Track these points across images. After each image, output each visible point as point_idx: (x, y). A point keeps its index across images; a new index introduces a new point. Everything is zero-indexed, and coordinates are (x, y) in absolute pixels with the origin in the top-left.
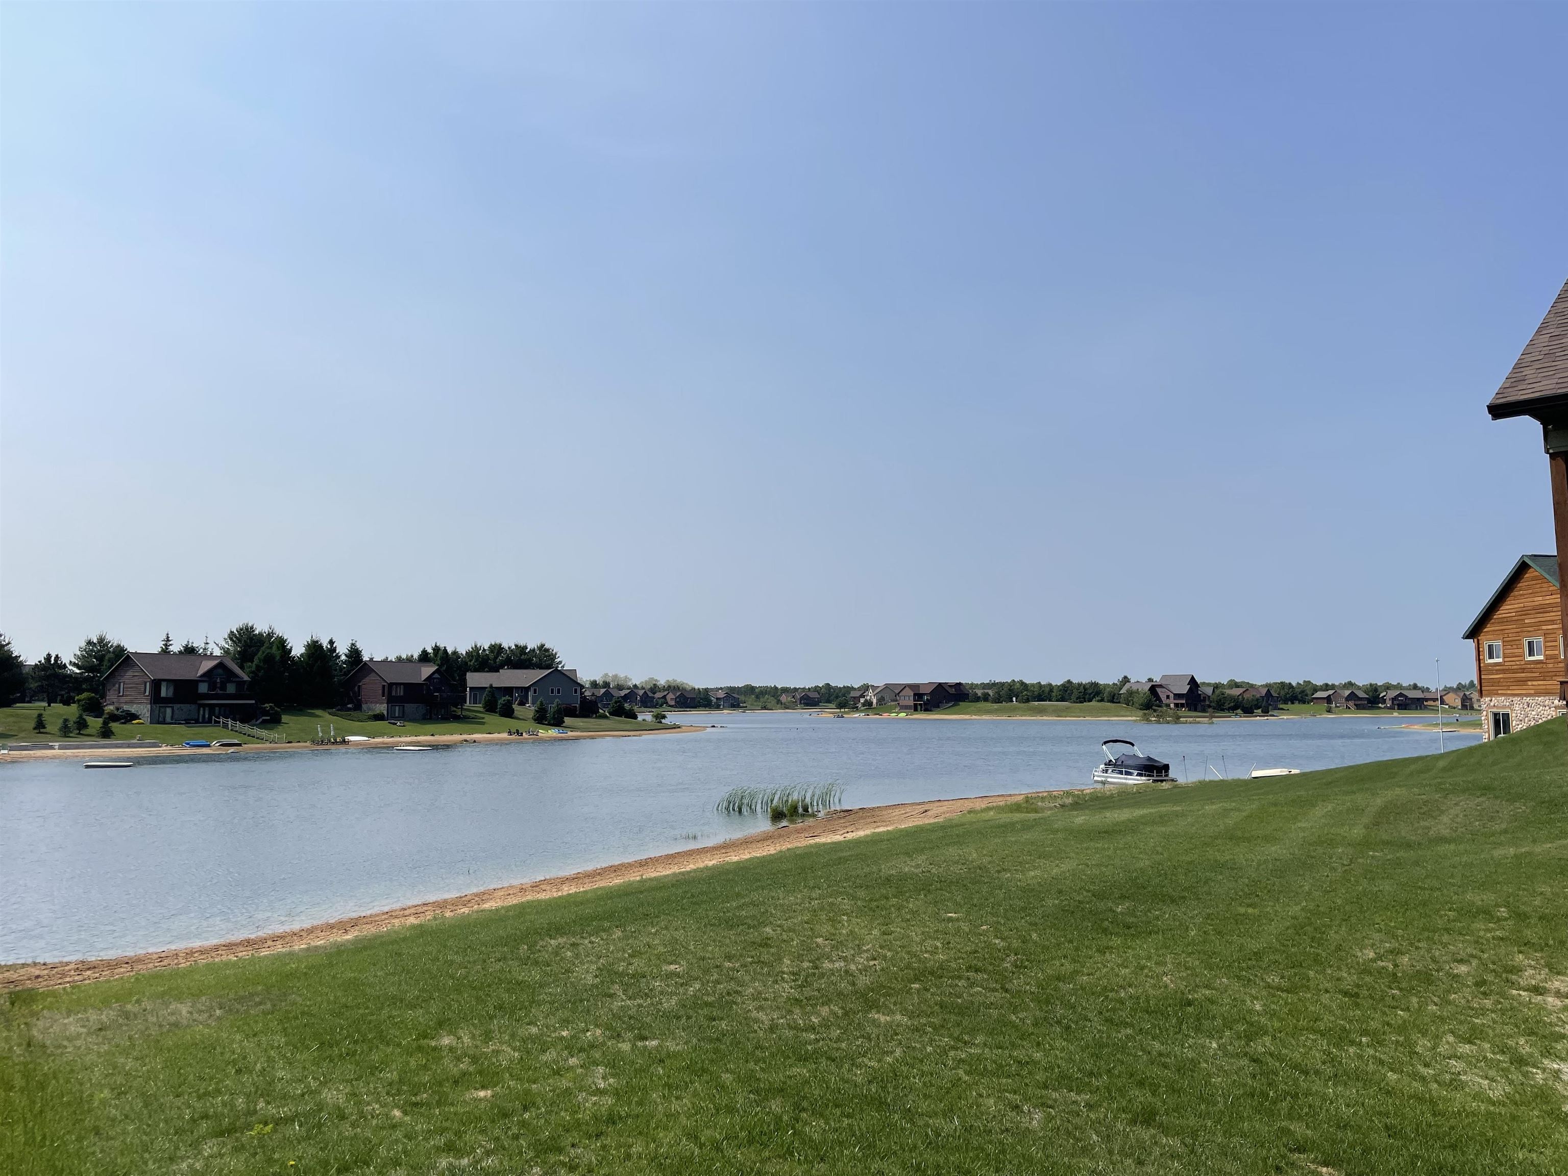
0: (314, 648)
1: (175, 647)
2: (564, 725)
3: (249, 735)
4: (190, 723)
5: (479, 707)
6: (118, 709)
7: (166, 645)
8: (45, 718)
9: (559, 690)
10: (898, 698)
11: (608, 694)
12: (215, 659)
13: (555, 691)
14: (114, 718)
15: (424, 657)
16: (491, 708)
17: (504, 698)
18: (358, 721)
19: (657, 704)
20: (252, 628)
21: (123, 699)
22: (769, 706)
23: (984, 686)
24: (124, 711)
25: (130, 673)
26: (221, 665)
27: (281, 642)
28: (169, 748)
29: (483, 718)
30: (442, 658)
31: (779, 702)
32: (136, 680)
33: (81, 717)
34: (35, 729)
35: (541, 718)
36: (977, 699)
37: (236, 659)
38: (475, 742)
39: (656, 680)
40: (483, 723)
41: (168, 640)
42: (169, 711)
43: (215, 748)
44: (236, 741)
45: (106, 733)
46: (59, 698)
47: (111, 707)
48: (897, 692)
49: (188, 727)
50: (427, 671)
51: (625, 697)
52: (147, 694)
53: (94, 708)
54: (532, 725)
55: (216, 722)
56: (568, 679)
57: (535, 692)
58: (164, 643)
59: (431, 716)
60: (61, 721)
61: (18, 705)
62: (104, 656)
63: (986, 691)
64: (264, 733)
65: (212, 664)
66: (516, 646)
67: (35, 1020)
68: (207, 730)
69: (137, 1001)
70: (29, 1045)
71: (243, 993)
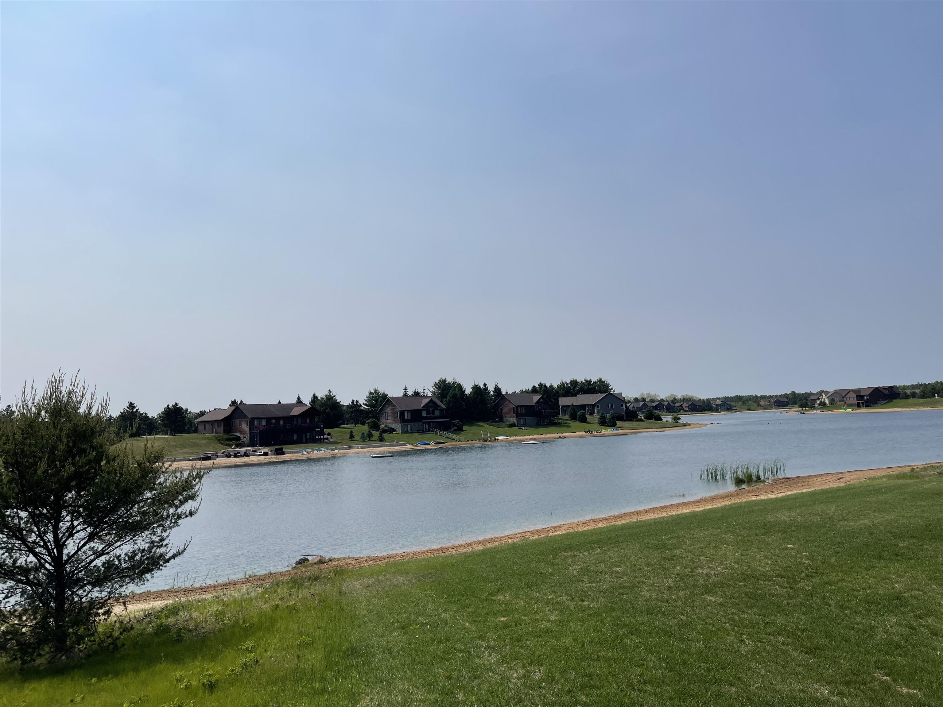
0: (476, 388)
1: (410, 393)
2: (617, 426)
3: (448, 438)
4: (420, 432)
5: (567, 417)
6: (386, 426)
7: (405, 392)
8: (354, 433)
9: (612, 405)
10: (845, 399)
11: (645, 405)
12: (429, 398)
13: (610, 406)
14: (385, 431)
15: (534, 390)
16: (573, 417)
17: (580, 412)
18: (502, 428)
19: (677, 410)
20: (445, 380)
21: (388, 421)
22: (752, 408)
23: (914, 387)
24: (389, 427)
25: (390, 408)
26: (431, 401)
27: (460, 386)
28: (410, 446)
29: (570, 424)
30: (544, 391)
31: (759, 405)
32: (393, 411)
33: (369, 431)
34: (350, 438)
35: (603, 422)
36: (907, 397)
37: (439, 397)
38: (565, 437)
39: (675, 395)
40: (570, 427)
41: (406, 389)
42: (409, 426)
43: (432, 446)
44: (442, 441)
45: (382, 439)
46: (360, 422)
47: (383, 426)
48: (844, 395)
49: (419, 434)
50: (536, 398)
51: (656, 408)
52: (399, 418)
53: (375, 426)
54: (597, 427)
55: (432, 431)
56: (618, 399)
57: (598, 407)
58: (404, 390)
59: (540, 423)
60: (361, 434)
61: (342, 426)
62: (378, 399)
63: (914, 390)
64: (455, 436)
65: (427, 400)
66: (585, 380)
67: (343, 582)
68: (428, 436)
69: (384, 575)
70: (340, 592)
71: (426, 573)
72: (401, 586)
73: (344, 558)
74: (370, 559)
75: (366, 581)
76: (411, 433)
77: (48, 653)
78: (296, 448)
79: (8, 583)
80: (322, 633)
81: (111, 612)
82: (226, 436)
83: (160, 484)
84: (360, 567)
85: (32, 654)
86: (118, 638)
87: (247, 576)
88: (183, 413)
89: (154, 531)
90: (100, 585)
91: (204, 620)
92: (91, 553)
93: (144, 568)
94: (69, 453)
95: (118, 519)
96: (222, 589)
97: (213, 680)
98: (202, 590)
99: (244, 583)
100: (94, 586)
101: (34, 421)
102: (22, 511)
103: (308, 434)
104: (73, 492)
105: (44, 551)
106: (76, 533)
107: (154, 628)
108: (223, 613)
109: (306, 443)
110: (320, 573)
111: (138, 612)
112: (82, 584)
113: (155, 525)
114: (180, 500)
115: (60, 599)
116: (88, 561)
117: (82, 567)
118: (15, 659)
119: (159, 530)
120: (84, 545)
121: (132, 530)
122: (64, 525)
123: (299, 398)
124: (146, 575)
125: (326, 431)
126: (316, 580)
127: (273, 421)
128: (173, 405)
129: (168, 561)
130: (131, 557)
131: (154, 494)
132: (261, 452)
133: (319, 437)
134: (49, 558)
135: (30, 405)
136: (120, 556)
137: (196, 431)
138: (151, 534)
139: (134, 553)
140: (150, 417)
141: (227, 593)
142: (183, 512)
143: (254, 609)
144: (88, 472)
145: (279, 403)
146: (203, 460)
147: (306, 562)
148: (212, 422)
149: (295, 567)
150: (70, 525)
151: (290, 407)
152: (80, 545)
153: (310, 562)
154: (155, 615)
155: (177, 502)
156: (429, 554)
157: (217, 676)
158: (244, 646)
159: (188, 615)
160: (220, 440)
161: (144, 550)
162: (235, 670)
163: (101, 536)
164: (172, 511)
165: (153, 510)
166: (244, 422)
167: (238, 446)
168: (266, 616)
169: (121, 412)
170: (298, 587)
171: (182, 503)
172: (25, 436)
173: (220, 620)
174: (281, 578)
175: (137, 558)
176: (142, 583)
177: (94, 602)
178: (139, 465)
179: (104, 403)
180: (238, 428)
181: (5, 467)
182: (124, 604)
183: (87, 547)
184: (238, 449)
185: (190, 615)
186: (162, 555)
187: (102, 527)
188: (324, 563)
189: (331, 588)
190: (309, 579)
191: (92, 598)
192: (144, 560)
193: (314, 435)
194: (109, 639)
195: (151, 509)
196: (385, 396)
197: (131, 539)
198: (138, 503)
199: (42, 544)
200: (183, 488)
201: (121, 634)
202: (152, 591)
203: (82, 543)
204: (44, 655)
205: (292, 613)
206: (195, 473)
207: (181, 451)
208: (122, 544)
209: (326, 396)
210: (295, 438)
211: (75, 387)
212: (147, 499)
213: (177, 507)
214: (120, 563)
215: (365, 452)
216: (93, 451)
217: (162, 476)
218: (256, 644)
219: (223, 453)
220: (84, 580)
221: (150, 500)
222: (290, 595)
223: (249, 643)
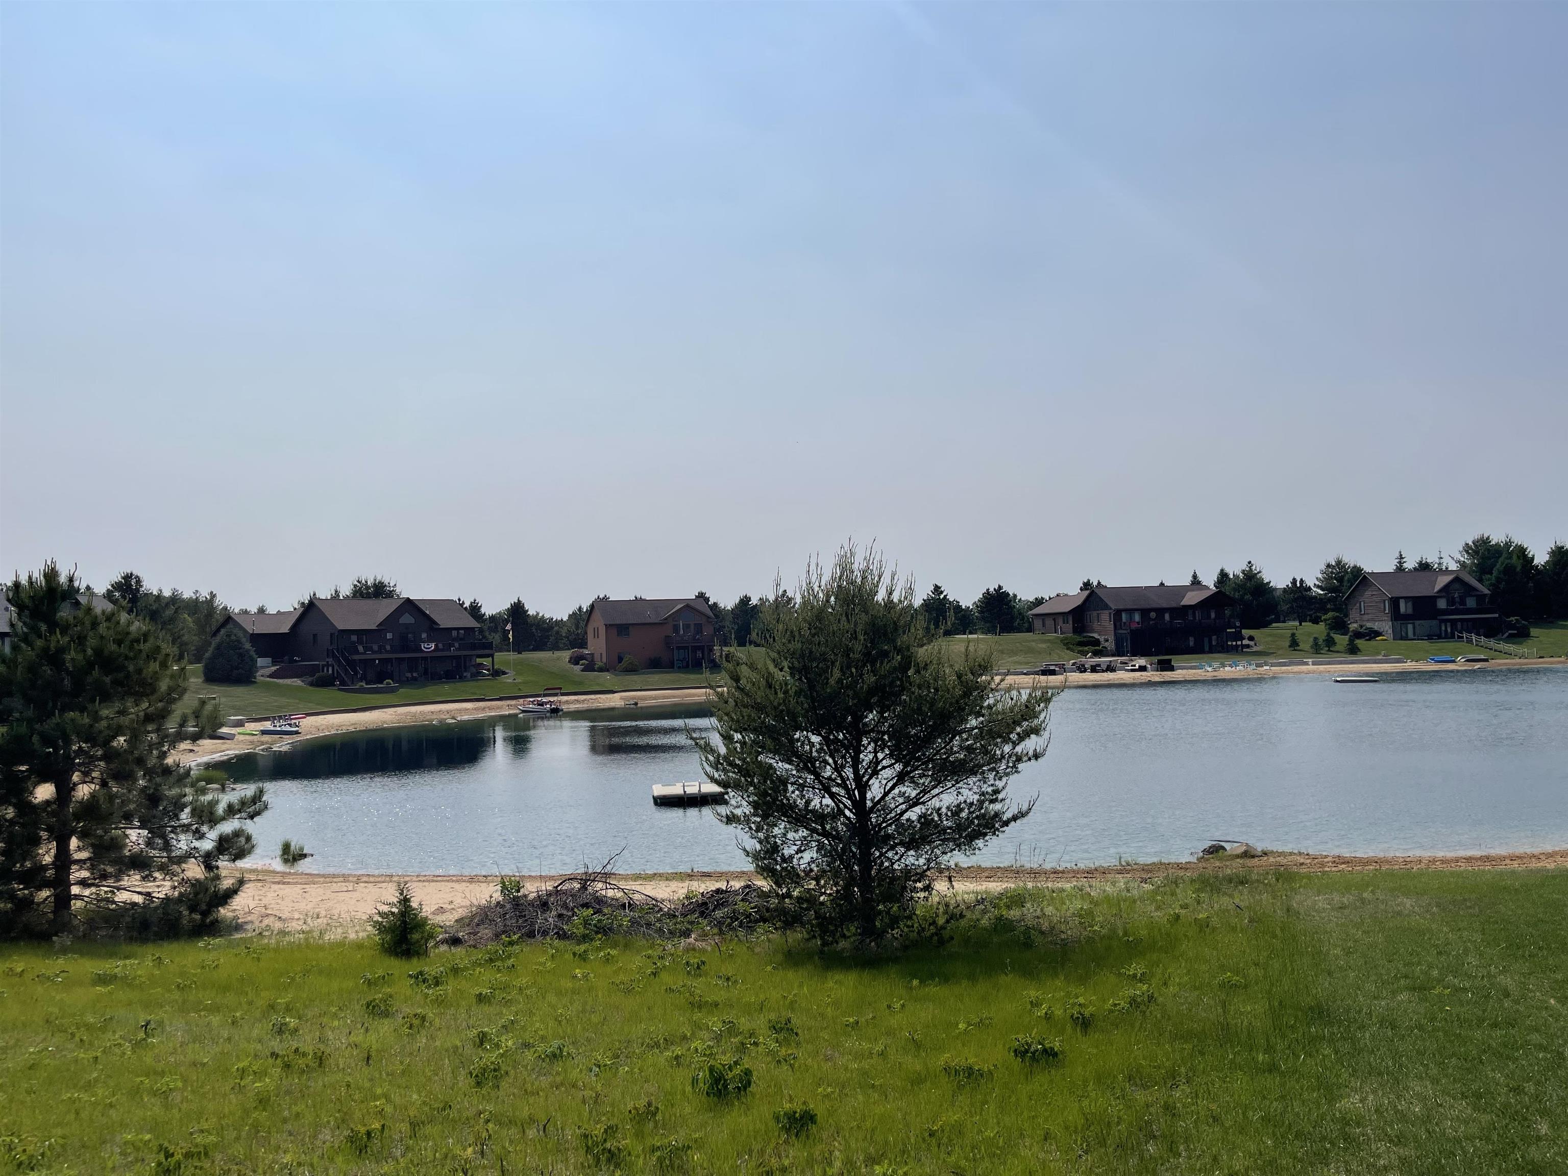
0: (1559, 553)
1: (1410, 564)
3: (1495, 651)
4: (1432, 639)
6: (1361, 627)
7: (1400, 562)
8: (1299, 637)
12: (1452, 574)
14: (1358, 635)
20: (1488, 539)
21: (1365, 618)
24: (1367, 629)
25: (1368, 593)
26: (1457, 580)
27: (1521, 551)
28: (1414, 663)
32: (1375, 598)
33: (1328, 635)
34: (1290, 646)
37: (1474, 571)
41: (1401, 557)
42: (1410, 627)
43: (1460, 664)
44: (1482, 657)
45: (1353, 650)
46: (1308, 618)
47: (1355, 625)
49: (1431, 643)
52: (1387, 611)
53: (1340, 626)
55: (1459, 637)
58: (1397, 560)
60: (1312, 639)
61: (1274, 625)
62: (1343, 576)
64: (1511, 648)
65: (1448, 579)
67: (1293, 894)
68: (1451, 645)
69: (1372, 892)
70: (1288, 910)
71: (1459, 898)
72: (1409, 915)
73: (1291, 854)
74: (1340, 860)
75: (1336, 897)
76: (1415, 640)
77: (854, 935)
78: (1193, 659)
79: (800, 832)
80: (1260, 973)
81: (933, 889)
82: (1078, 638)
83: (990, 707)
84: (1324, 873)
85: (833, 934)
86: (943, 928)
87: (1124, 863)
88: (1011, 601)
89: (985, 778)
90: (917, 849)
91: (1063, 920)
92: (901, 800)
93: (974, 830)
94: (868, 658)
95: (935, 755)
96: (1085, 877)
97: (1087, 1013)
98: (1055, 875)
99: (1120, 872)
100: (908, 849)
101: (823, 610)
102: (813, 734)
103: (1214, 637)
104: (875, 712)
105: (842, 792)
106: (881, 770)
107: (992, 922)
108: (1090, 913)
109: (1211, 651)
110: (1251, 872)
111: (967, 893)
112: (892, 843)
113: (984, 768)
114: (1018, 734)
115: (866, 861)
116: (899, 812)
117: (891, 819)
118: (814, 937)
119: (991, 776)
120: (892, 788)
121: (953, 773)
122: (866, 757)
123: (1195, 576)
124: (977, 841)
125: (1246, 632)
126: (1242, 883)
127: (1153, 615)
128: (995, 589)
129: (1006, 823)
130: (956, 811)
131: (982, 723)
132: (1135, 666)
133: (1234, 643)
134: (849, 802)
135: (816, 589)
136: (939, 809)
137: (1030, 630)
138: (980, 781)
139: (959, 809)
140: (963, 607)
141: (1094, 884)
142: (1025, 752)
143: (1140, 915)
144: (892, 684)
145: (1162, 584)
146: (1043, 675)
147: (1221, 851)
148: (1054, 616)
149: (1203, 857)
150: (873, 759)
151: (1180, 591)
152: (888, 788)
153: (1228, 852)
154: (991, 903)
155: (1013, 736)
156: (1462, 864)
157: (1091, 1009)
158: (1129, 970)
159: (1039, 910)
160: (1068, 645)
161: (972, 804)
162: (1119, 1004)
163: (914, 777)
164: (1007, 748)
165: (981, 744)
166: (1105, 616)
167: (1096, 654)
168: (1160, 930)
169: (924, 600)
170: (1212, 891)
171: (1022, 738)
172: (813, 631)
173: (1087, 924)
174: (1181, 873)
175: (964, 815)
176: (972, 852)
177: (909, 871)
178: (959, 676)
179: (909, 586)
180: (1095, 625)
181: (791, 674)
182: (950, 881)
183: (896, 791)
184: (1097, 660)
185: (1042, 910)
186: (997, 815)
187: (913, 764)
188: (1253, 857)
189: (1271, 901)
190: (1230, 881)
191: (907, 866)
192: (974, 818)
193: (1225, 639)
194: (932, 927)
195: (978, 745)
196: (1357, 571)
197: (953, 786)
198: (960, 733)
199: (840, 782)
200: (1022, 716)
201: (948, 921)
202: (984, 865)
203: (890, 784)
204: (849, 937)
205: (1205, 932)
206: (1039, 693)
207: (1010, 660)
208: (942, 792)
209: (1243, 572)
210: (1191, 644)
211: (871, 562)
212: (973, 729)
213: (1015, 744)
214: (940, 819)
215: (1320, 672)
216: (898, 655)
217: (991, 695)
218: (1148, 971)
219: (1073, 664)
220: (895, 838)
221: (976, 731)
222: (1198, 903)
223: (1136, 968)
